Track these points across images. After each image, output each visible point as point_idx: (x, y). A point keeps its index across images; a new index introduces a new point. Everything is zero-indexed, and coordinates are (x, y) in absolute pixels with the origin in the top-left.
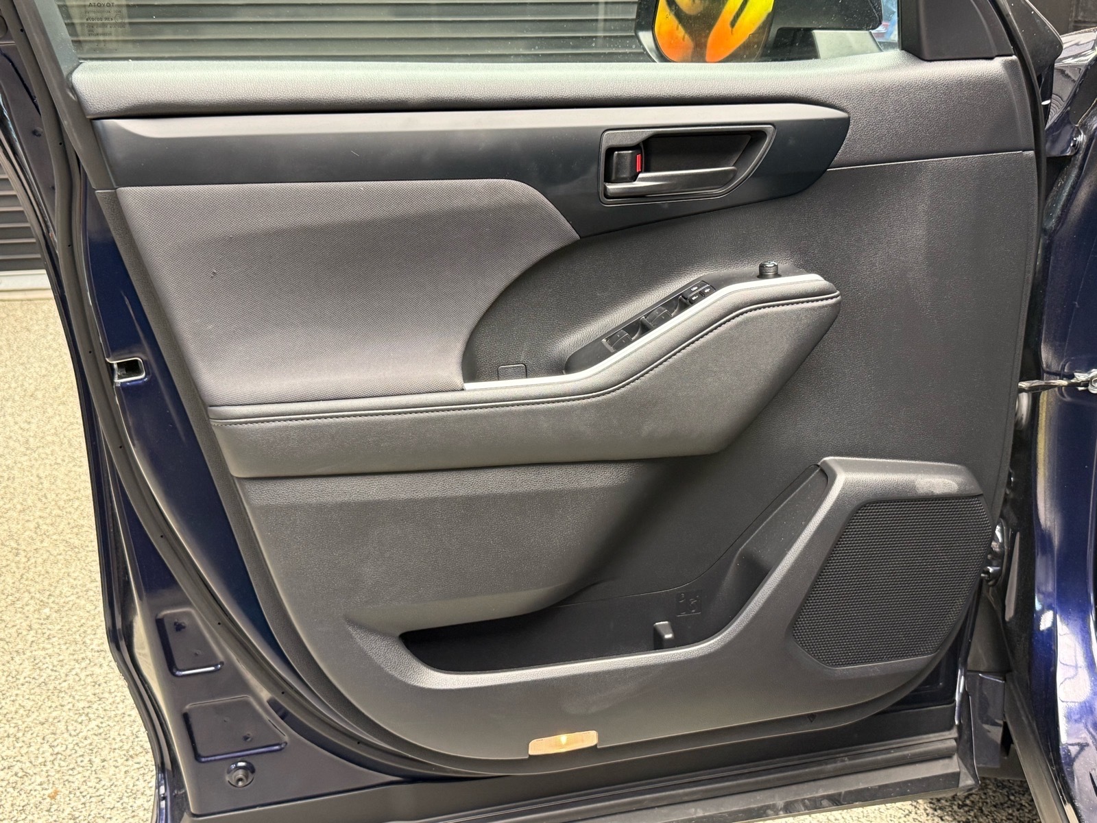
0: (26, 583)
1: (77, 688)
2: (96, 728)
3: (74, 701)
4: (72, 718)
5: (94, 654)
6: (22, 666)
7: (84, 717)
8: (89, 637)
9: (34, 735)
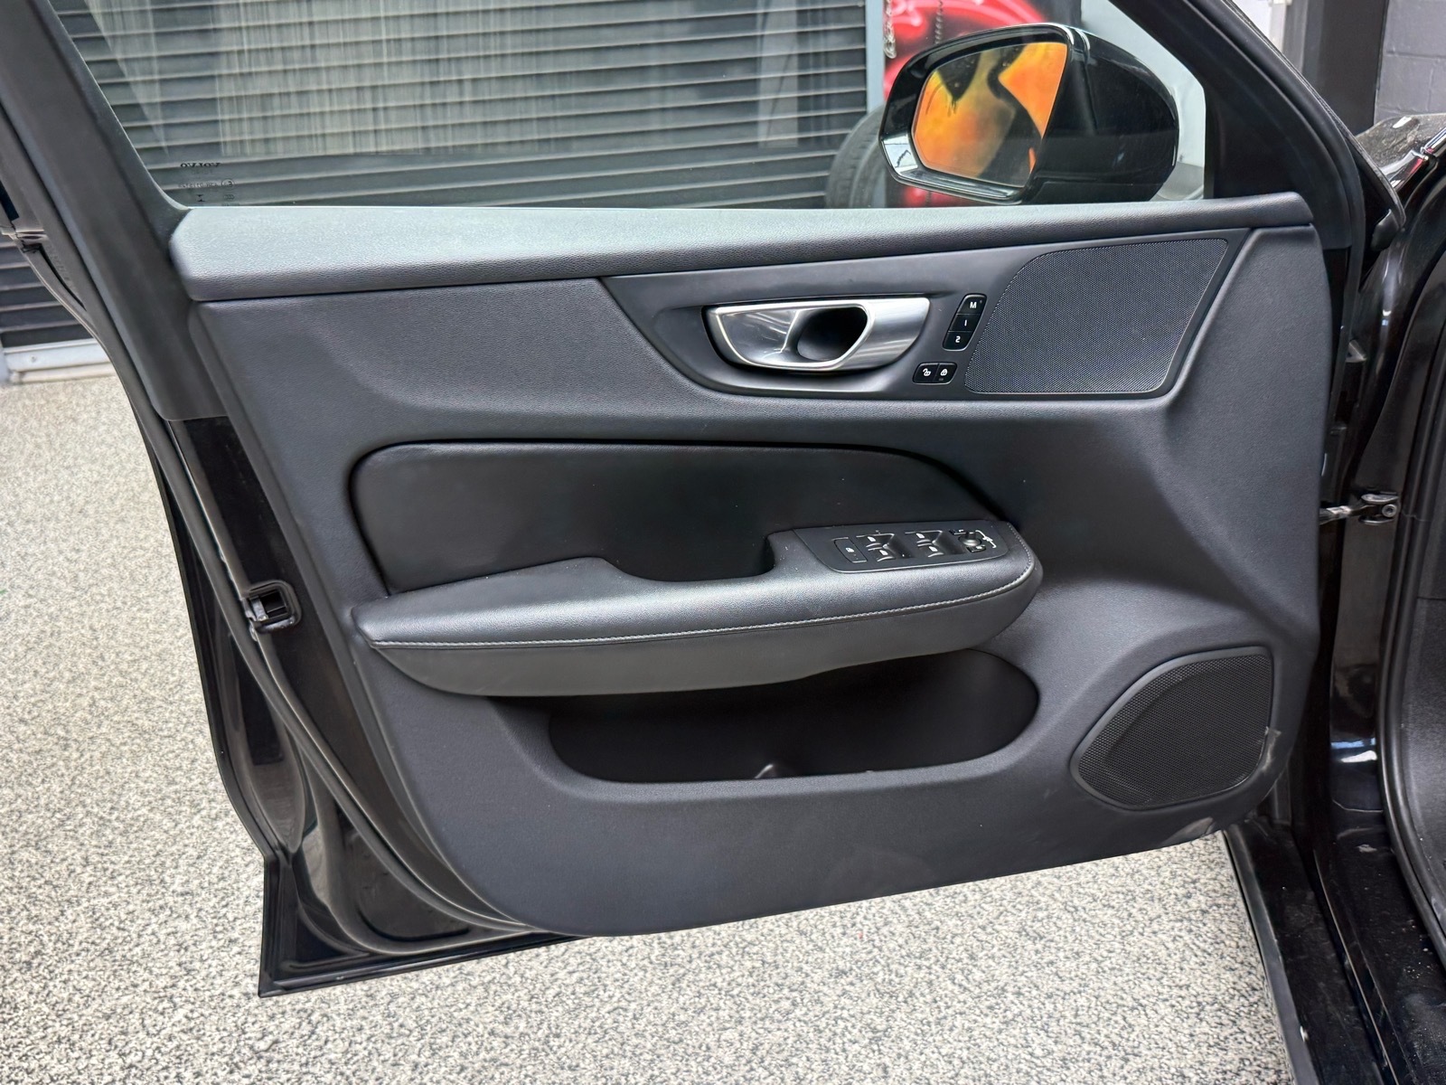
0: (79, 791)
1: (155, 955)
2: (184, 1020)
3: (152, 978)
4: (149, 1006)
5: (176, 899)
6: (77, 924)
7: (166, 1004)
8: (168, 872)
9: (97, 1037)
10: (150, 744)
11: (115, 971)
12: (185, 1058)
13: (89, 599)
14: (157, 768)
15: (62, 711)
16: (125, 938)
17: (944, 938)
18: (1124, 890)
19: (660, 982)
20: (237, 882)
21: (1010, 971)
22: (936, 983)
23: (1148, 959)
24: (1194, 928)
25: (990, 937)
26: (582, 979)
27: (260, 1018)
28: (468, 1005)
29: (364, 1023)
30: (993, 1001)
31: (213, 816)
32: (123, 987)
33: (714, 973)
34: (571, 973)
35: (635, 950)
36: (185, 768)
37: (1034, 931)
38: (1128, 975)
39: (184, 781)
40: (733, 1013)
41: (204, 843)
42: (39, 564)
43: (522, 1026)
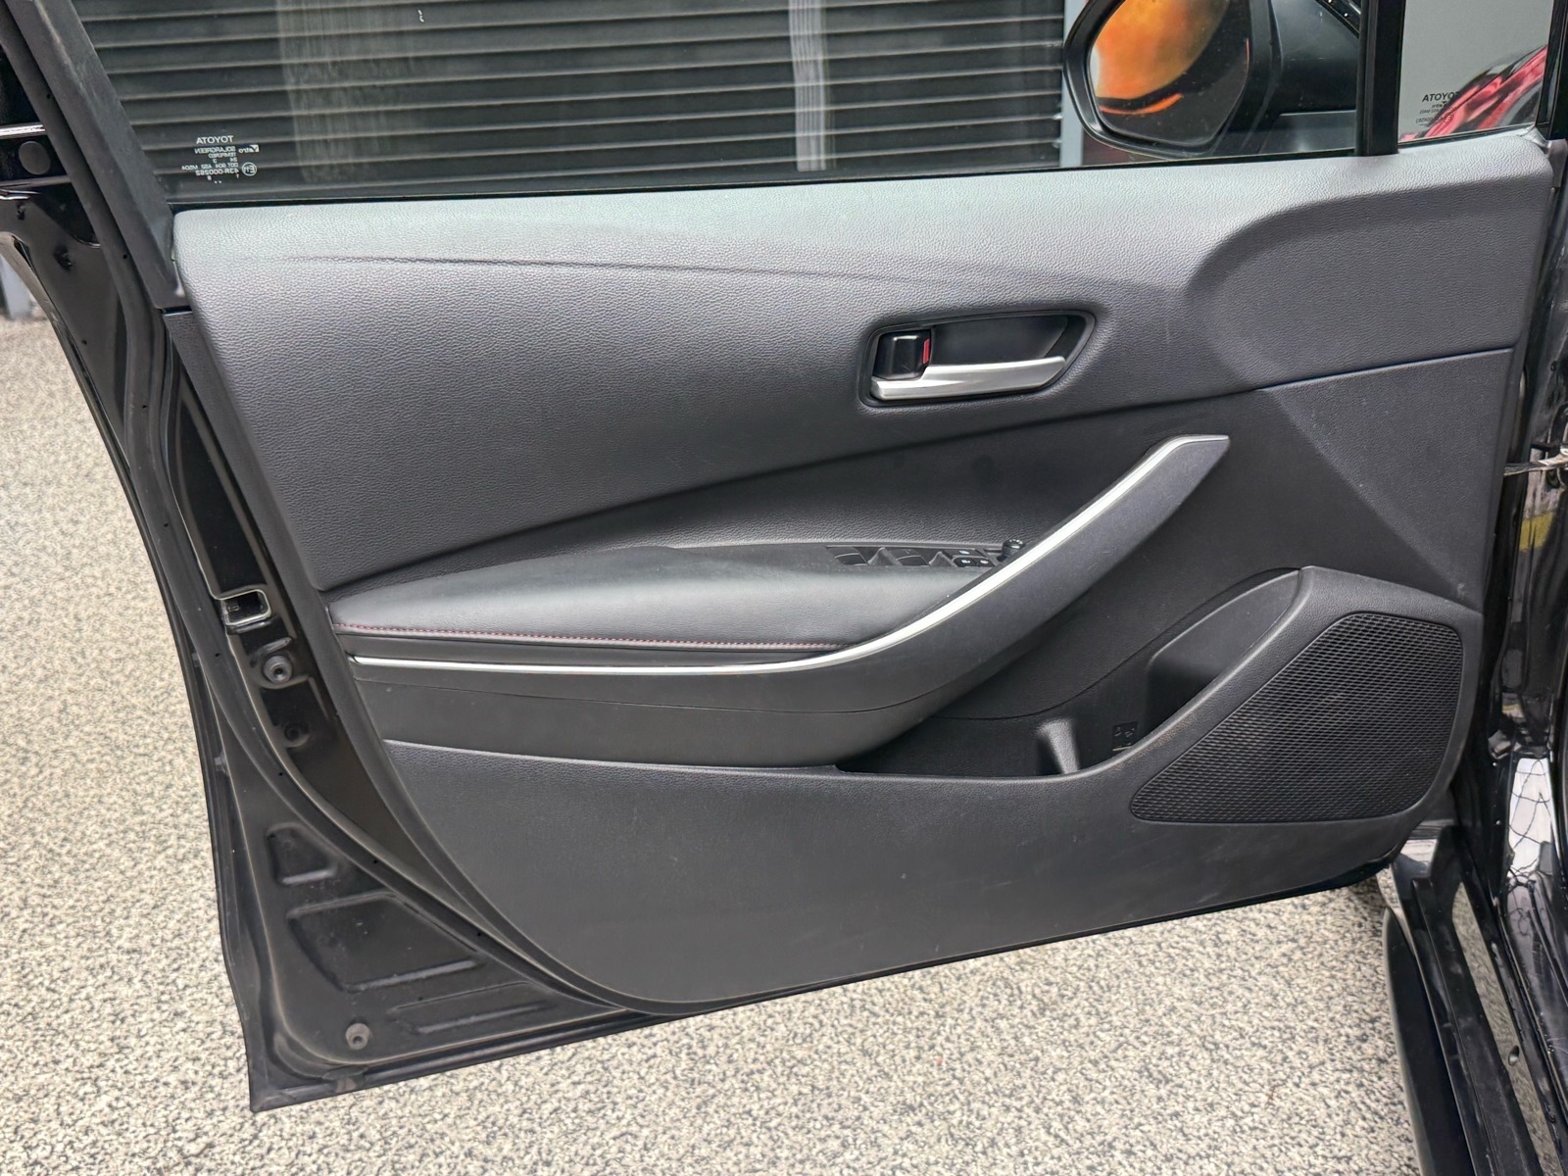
10: (122, 763)
11: (36, 1042)
12: (100, 1157)
13: (79, 581)
14: (124, 793)
15: (28, 716)
16: (54, 1001)
17: (1044, 1073)
18: (1281, 1025)
19: (683, 1104)
20: (195, 940)
21: (1122, 1123)
22: (1026, 1131)
23: (1302, 1118)
24: (1365, 1082)
25: (1102, 1076)
26: (587, 1092)
27: (196, 1113)
28: (446, 1116)
29: (317, 1130)
30: (1095, 1159)
31: (180, 857)
32: (41, 1063)
33: (751, 1097)
34: (575, 1084)
35: (659, 1060)
36: (156, 795)
37: (1160, 1072)
38: (1272, 1138)
39: (153, 811)
40: (766, 1150)
41: (164, 889)
42: (29, 536)
43: (507, 1147)
